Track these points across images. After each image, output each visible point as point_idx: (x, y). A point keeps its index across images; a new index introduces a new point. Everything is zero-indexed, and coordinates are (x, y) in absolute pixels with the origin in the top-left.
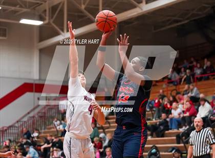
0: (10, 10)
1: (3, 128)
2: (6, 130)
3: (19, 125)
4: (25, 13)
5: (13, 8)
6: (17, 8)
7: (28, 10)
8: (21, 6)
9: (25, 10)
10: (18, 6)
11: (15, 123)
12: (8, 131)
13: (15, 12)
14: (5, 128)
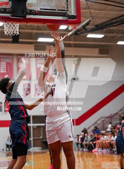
0: (110, 36)
1: (111, 115)
2: (113, 116)
3: (122, 112)
4: (120, 37)
5: (112, 35)
6: (115, 34)
7: (123, 35)
8: (117, 33)
9: (120, 35)
10: (115, 33)
11: (119, 112)
12: (114, 117)
13: (114, 37)
14: (112, 115)
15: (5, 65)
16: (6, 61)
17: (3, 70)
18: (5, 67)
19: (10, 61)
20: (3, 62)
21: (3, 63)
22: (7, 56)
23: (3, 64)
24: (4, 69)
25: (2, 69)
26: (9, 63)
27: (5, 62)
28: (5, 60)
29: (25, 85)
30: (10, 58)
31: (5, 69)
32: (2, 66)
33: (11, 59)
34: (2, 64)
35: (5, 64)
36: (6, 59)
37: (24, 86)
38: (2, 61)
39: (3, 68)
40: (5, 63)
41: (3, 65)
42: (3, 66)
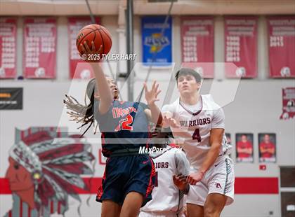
15: (238, 44)
16: (239, 33)
17: (233, 56)
18: (238, 49)
19: (251, 34)
20: (233, 36)
21: (232, 38)
22: (243, 22)
23: (233, 41)
24: (235, 53)
25: (231, 54)
26: (248, 38)
27: (236, 36)
28: (237, 31)
29: (286, 91)
30: (251, 26)
31: (238, 54)
32: (230, 46)
33: (252, 29)
34: (229, 41)
35: (236, 41)
36: (240, 28)
37: (284, 94)
38: (230, 33)
39: (233, 51)
40: (238, 39)
41: (232, 44)
42: (233, 46)
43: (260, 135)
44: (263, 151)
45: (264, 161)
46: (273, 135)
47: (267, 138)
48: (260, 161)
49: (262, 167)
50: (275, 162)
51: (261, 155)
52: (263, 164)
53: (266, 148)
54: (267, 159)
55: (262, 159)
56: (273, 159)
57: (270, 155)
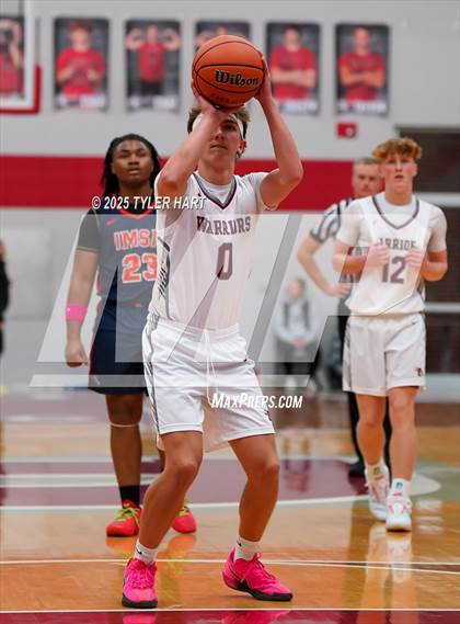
43: (342, 30)
44: (349, 78)
45: (351, 109)
46: (381, 31)
47: (361, 40)
48: (339, 112)
49: (343, 130)
50: (384, 115)
51: (342, 91)
52: (347, 119)
53: (359, 71)
54: (360, 105)
55: (344, 104)
56: (378, 106)
57: (369, 93)
